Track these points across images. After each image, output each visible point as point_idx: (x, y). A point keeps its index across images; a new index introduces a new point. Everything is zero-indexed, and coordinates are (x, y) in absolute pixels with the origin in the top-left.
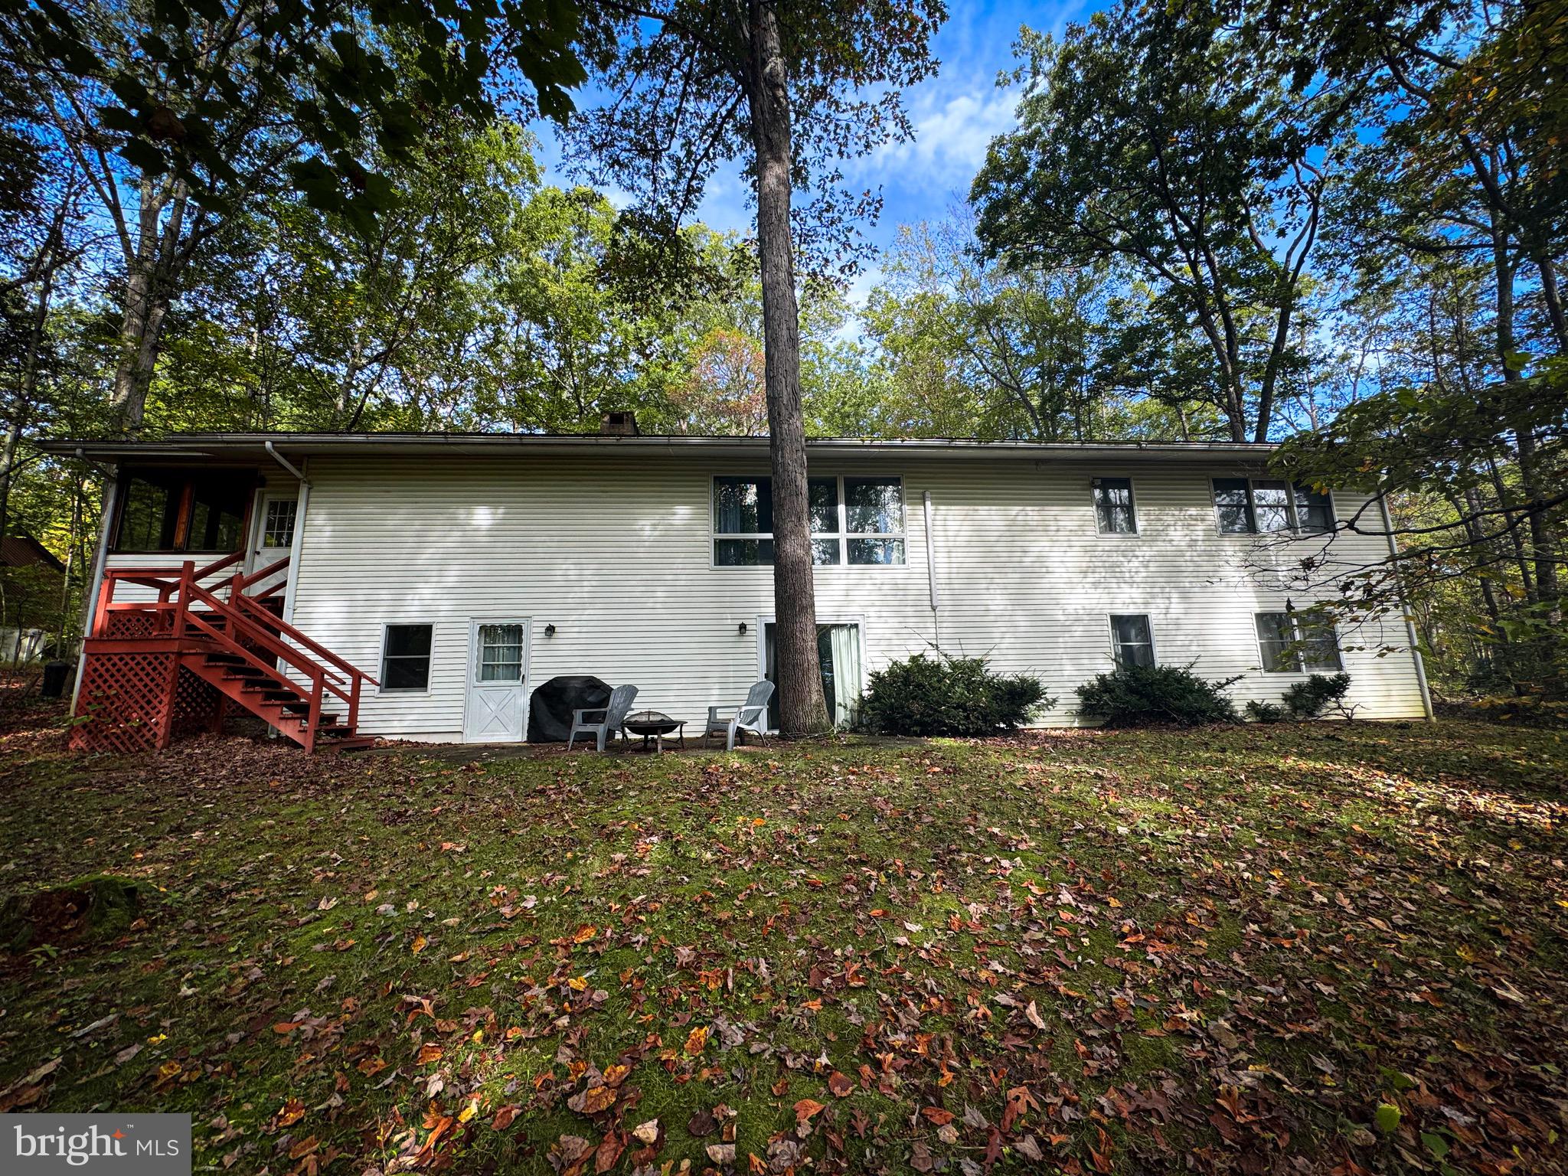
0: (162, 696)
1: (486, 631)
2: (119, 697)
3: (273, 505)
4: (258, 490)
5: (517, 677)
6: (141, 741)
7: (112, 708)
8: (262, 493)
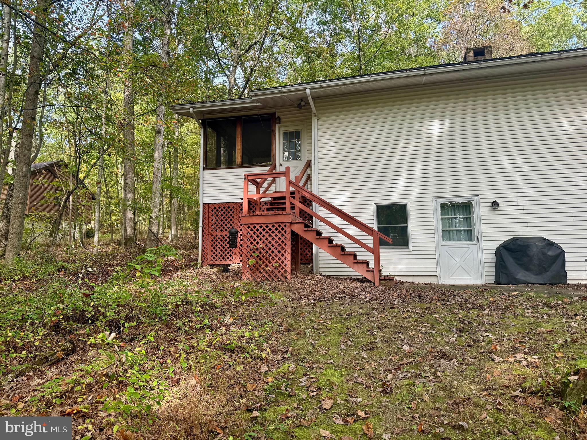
0: (286, 248)
1: (443, 206)
2: (263, 249)
3: (285, 134)
4: (277, 125)
5: (470, 238)
6: (279, 275)
7: (261, 255)
8: (279, 128)
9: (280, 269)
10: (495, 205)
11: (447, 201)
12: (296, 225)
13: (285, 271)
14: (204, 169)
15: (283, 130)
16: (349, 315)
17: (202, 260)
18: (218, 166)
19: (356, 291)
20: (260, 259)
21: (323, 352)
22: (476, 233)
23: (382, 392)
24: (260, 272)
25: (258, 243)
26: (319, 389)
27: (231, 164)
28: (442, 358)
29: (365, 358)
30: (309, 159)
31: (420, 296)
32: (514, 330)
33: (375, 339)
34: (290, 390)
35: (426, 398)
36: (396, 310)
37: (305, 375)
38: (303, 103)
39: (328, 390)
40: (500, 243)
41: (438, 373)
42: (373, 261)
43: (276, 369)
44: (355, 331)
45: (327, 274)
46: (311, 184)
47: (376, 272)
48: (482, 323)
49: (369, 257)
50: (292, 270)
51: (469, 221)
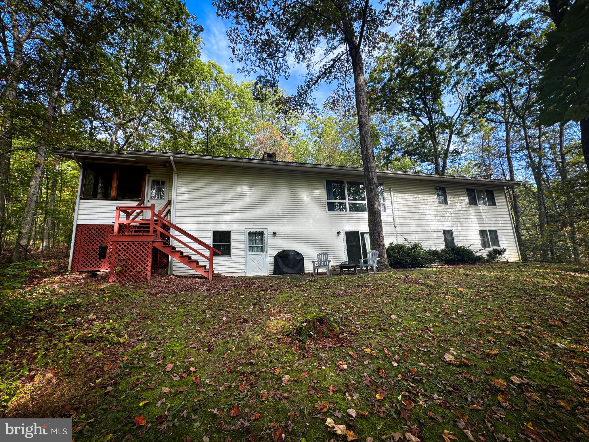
1: (250, 233)
2: (129, 260)
3: (153, 182)
4: (147, 175)
5: (263, 251)
6: (141, 277)
7: (127, 264)
8: (149, 177)
9: (142, 273)
10: (275, 233)
11: (252, 230)
12: (157, 243)
14: (81, 199)
15: (151, 178)
16: (191, 302)
17: (71, 268)
18: (94, 197)
19: (197, 285)
20: (126, 267)
21: (170, 330)
22: (265, 248)
23: (207, 351)
24: (125, 276)
25: (124, 255)
26: (165, 357)
27: (106, 197)
28: (244, 322)
29: (198, 330)
30: (170, 199)
31: (235, 285)
32: (280, 301)
33: (206, 316)
34: (141, 363)
35: (234, 349)
36: (220, 295)
37: (154, 349)
38: (167, 164)
39: (170, 357)
40: (277, 253)
41: (241, 332)
42: (209, 265)
43: (131, 349)
44: (194, 313)
45: (178, 274)
46: (170, 216)
47: (210, 272)
48: (266, 299)
49: (207, 263)
50: (152, 273)
51: (262, 242)
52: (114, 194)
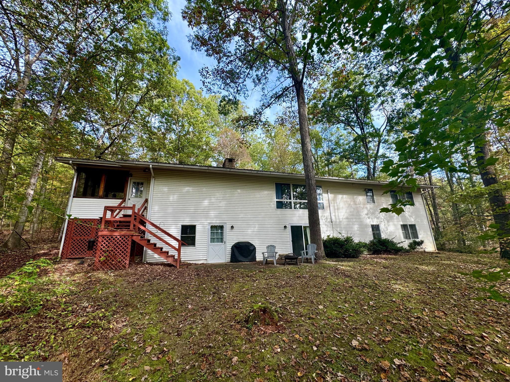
0: (127, 250)
1: (212, 227)
2: (112, 251)
3: (134, 183)
4: (130, 178)
5: (222, 242)
6: (121, 266)
7: (110, 255)
8: (131, 179)
9: (122, 262)
10: (232, 227)
11: (213, 225)
12: (135, 237)
13: (125, 263)
14: (74, 197)
15: (133, 181)
16: (163, 291)
17: (61, 255)
18: (85, 195)
19: (167, 273)
20: (109, 257)
21: (147, 317)
22: (224, 240)
23: (176, 335)
24: (108, 265)
25: (108, 247)
26: (145, 341)
27: (94, 195)
28: (205, 310)
29: (169, 317)
30: (147, 198)
31: (198, 274)
32: (234, 290)
33: (175, 304)
34: (127, 345)
35: (197, 334)
36: (186, 284)
37: (136, 334)
38: (147, 170)
39: (149, 341)
40: (234, 244)
41: (203, 319)
42: (177, 256)
43: (119, 333)
44: (165, 301)
45: (151, 262)
46: (147, 211)
47: (178, 261)
48: (223, 288)
49: (175, 253)
50: (130, 264)
51: (222, 233)
52: (101, 193)
